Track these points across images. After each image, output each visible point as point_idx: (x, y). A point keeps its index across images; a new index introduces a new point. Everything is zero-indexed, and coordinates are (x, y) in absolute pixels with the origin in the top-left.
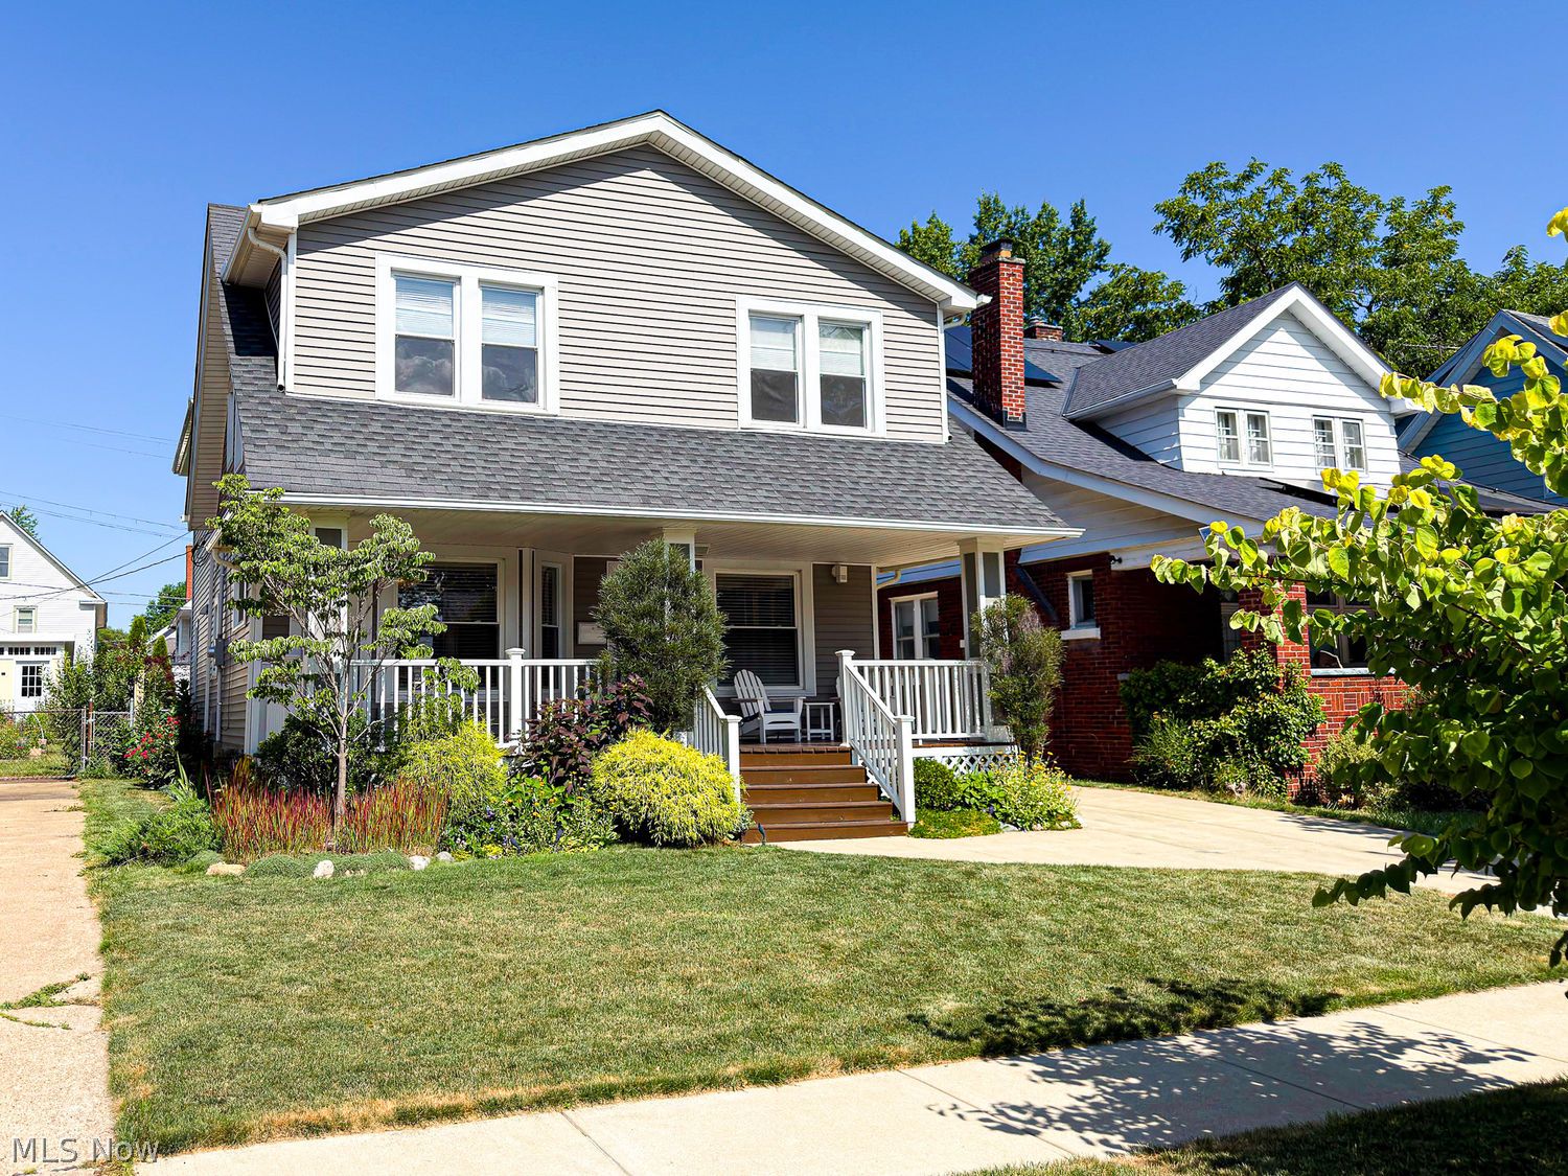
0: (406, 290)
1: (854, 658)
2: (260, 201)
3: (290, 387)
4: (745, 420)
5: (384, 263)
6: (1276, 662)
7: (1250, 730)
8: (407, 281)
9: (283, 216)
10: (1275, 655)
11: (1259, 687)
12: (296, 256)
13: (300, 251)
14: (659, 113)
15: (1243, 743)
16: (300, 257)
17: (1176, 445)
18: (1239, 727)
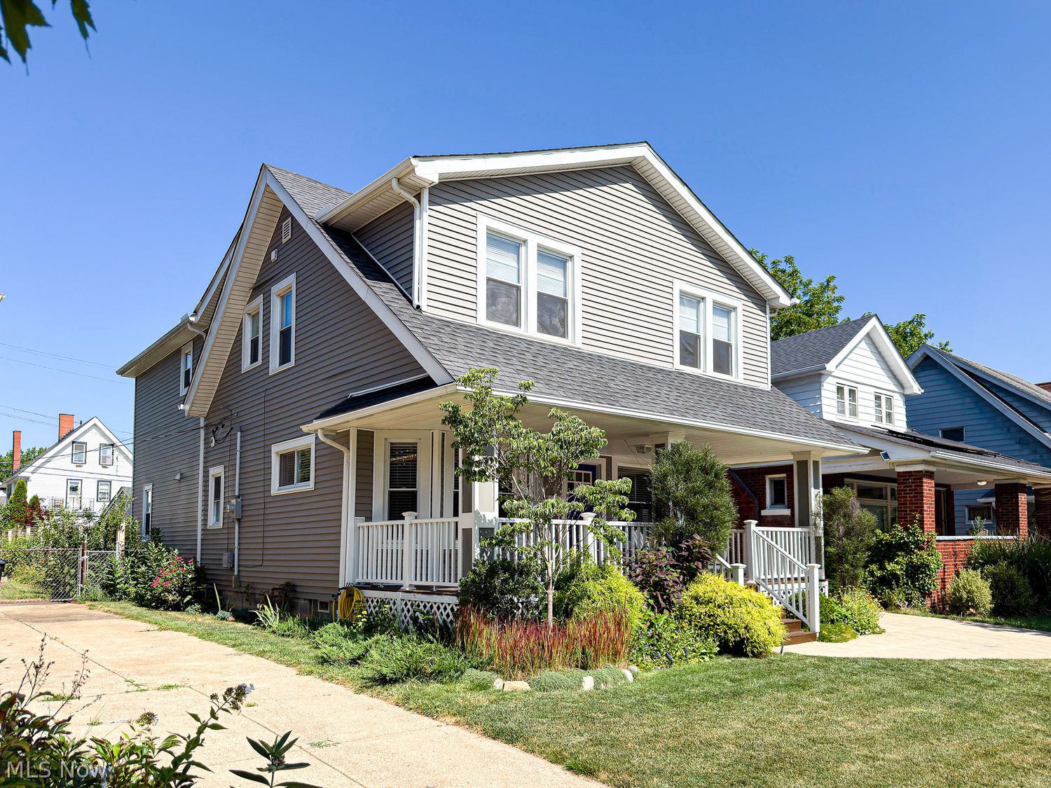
0: (495, 246)
1: (757, 525)
2: (415, 157)
3: (424, 308)
4: (678, 366)
5: (484, 222)
6: (923, 532)
7: (906, 571)
8: (496, 239)
9: (429, 171)
10: (922, 528)
11: (913, 546)
12: (428, 207)
13: (431, 203)
14: (645, 144)
15: (903, 578)
16: (430, 207)
17: (819, 403)
18: (902, 569)
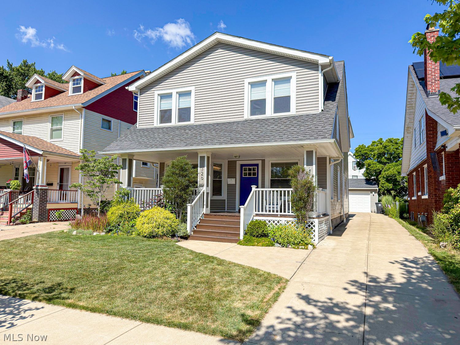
3: (138, 126)
5: (157, 93)
9: (133, 88)
13: (140, 95)
14: (217, 33)
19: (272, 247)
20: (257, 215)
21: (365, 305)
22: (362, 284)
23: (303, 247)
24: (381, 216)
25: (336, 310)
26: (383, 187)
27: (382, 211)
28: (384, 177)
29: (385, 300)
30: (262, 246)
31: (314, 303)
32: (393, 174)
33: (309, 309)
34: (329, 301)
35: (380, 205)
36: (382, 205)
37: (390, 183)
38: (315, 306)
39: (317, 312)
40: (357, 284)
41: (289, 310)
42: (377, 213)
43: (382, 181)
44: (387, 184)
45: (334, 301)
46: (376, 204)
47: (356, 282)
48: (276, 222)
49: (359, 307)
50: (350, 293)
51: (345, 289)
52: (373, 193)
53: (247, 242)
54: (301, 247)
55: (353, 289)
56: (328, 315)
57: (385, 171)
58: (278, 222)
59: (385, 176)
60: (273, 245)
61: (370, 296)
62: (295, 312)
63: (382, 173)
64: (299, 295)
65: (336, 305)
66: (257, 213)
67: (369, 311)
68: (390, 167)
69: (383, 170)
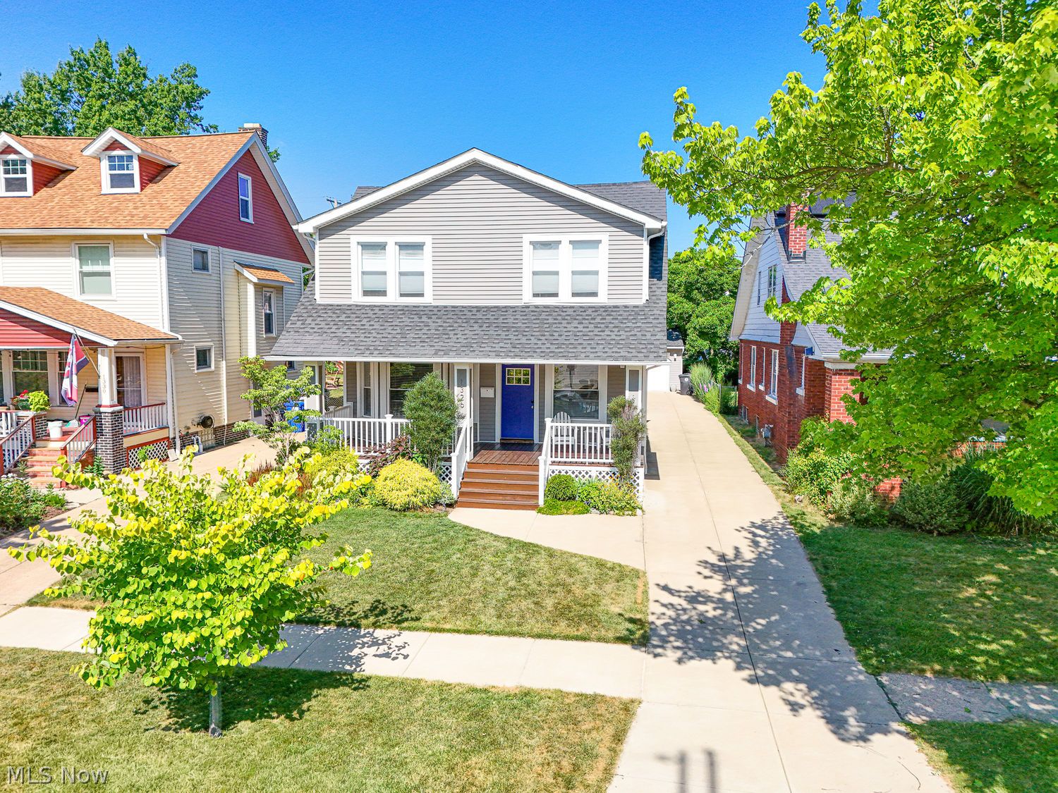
0: (366, 251)
3: (318, 299)
4: (528, 300)
5: (354, 240)
8: (366, 247)
14: (474, 149)
16: (320, 242)
19: (588, 515)
20: (553, 463)
21: (725, 590)
22: (713, 565)
23: (630, 513)
24: (688, 399)
25: (701, 599)
26: (693, 347)
27: (689, 390)
28: (695, 328)
29: (741, 584)
30: (574, 513)
31: (677, 594)
32: (711, 323)
33: (675, 600)
34: (689, 590)
35: (686, 380)
36: (691, 381)
37: (705, 340)
38: (680, 596)
39: (685, 604)
40: (708, 565)
41: (657, 604)
42: (681, 394)
43: (692, 335)
44: (700, 341)
45: (695, 590)
46: (680, 377)
47: (706, 562)
48: (583, 473)
49: (720, 593)
50: (706, 577)
51: (699, 573)
52: (675, 355)
53: (550, 509)
54: (627, 513)
55: (707, 572)
56: (695, 605)
57: (697, 317)
58: (587, 473)
59: (697, 327)
60: (588, 511)
61: (726, 580)
62: (664, 605)
63: (692, 319)
64: (658, 585)
65: (699, 594)
66: (554, 459)
67: (729, 597)
68: (707, 308)
69: (694, 315)
